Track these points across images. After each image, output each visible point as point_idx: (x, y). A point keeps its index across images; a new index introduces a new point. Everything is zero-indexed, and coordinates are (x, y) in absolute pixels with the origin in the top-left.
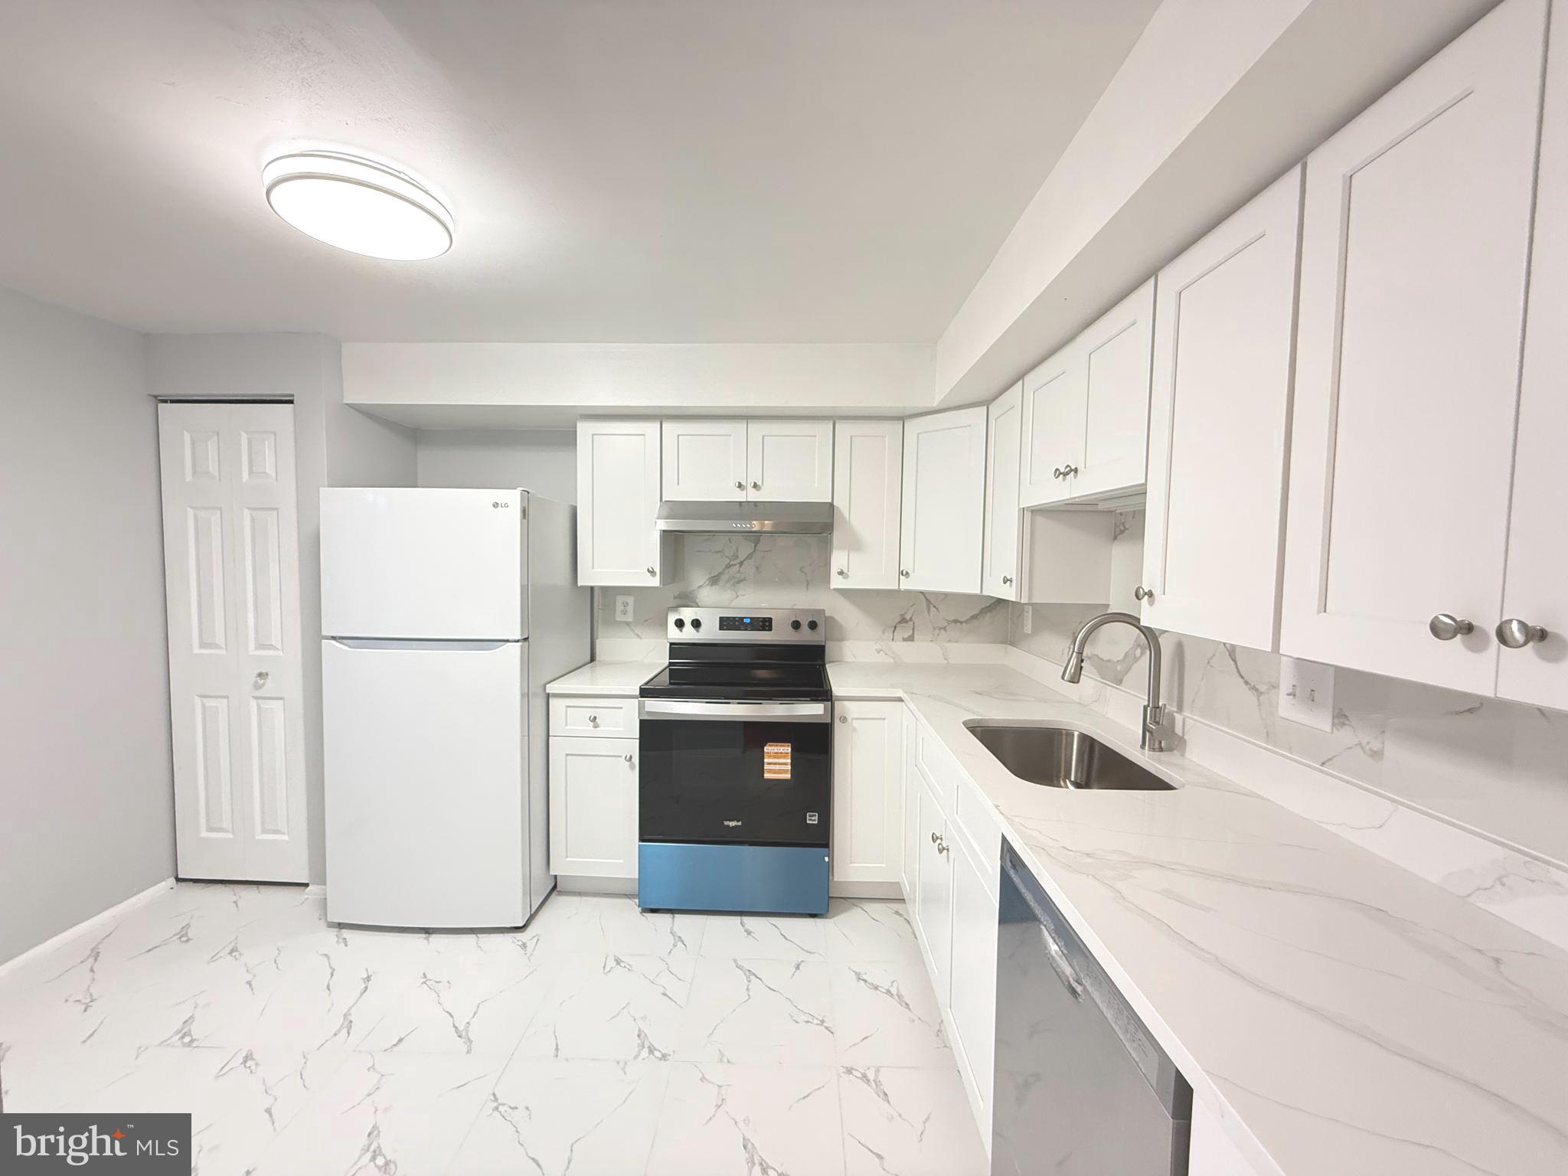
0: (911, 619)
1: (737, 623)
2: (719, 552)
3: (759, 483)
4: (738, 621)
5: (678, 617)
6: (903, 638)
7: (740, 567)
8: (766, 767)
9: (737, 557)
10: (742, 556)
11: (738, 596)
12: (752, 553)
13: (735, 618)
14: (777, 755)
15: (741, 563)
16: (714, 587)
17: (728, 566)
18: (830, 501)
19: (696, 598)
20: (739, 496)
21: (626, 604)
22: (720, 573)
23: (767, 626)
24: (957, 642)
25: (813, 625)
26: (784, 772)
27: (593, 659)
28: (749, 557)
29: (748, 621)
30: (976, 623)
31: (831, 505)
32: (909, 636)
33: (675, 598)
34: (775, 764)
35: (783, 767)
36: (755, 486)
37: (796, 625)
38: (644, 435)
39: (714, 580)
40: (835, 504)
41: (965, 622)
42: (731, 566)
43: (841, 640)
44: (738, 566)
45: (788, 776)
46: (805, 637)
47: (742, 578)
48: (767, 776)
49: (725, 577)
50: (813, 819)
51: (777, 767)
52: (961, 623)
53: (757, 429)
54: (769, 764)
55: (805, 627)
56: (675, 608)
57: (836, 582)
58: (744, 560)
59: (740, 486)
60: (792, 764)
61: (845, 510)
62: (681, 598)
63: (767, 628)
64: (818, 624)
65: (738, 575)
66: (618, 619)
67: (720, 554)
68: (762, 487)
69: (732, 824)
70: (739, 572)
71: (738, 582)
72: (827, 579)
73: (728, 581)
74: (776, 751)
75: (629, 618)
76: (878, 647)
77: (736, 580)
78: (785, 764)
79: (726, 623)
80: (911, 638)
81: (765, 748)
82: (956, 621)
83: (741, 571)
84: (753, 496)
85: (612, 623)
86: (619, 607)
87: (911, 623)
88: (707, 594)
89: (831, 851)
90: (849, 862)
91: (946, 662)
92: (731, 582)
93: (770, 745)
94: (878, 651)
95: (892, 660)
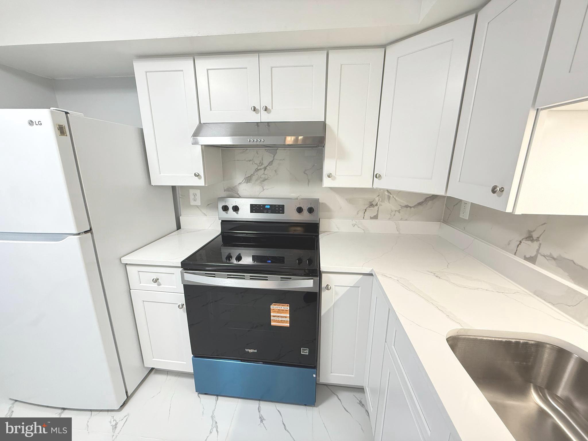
0: (377, 205)
1: (262, 208)
2: (250, 161)
3: (269, 107)
4: (262, 207)
5: (224, 204)
6: (370, 217)
7: (265, 170)
8: (272, 318)
9: (262, 164)
10: (266, 163)
11: (264, 190)
12: (272, 161)
13: (260, 205)
14: (279, 311)
15: (265, 168)
16: (248, 183)
17: (257, 170)
18: (324, 121)
19: (238, 191)
20: (255, 118)
21: (195, 195)
22: (252, 175)
23: (281, 210)
24: (406, 220)
25: (311, 210)
26: (286, 322)
27: (179, 227)
28: (271, 163)
29: (269, 207)
30: (421, 207)
31: (324, 125)
32: (375, 216)
33: (225, 191)
34: (278, 317)
35: (284, 319)
36: (266, 109)
37: (300, 210)
38: (182, 71)
39: (248, 180)
40: (327, 122)
41: (412, 207)
42: (258, 170)
43: (330, 218)
44: (263, 169)
45: (288, 325)
46: (305, 217)
47: (266, 177)
48: (273, 324)
49: (254, 178)
50: (305, 352)
51: (280, 319)
52: (411, 207)
53: (267, 61)
54: (274, 316)
55: (305, 212)
56: (222, 199)
57: (327, 182)
58: (267, 166)
59: (255, 109)
60: (290, 317)
61: (335, 129)
62: (229, 191)
63: (281, 212)
64: (314, 209)
65: (263, 176)
66: (191, 204)
67: (251, 162)
68: (272, 110)
69: (251, 351)
70: (264, 174)
71: (264, 181)
72: (321, 179)
73: (256, 180)
74: (279, 308)
75: (198, 203)
76: (354, 222)
77: (262, 179)
78: (286, 317)
79: (254, 209)
80: (376, 217)
81: (271, 306)
82: (407, 206)
83: (265, 173)
84: (265, 118)
85: (189, 206)
86: (192, 197)
87: (376, 208)
88: (244, 189)
89: (317, 371)
90: (330, 373)
91: (398, 233)
92: (259, 181)
93: (274, 305)
94: (354, 225)
95: (363, 232)
